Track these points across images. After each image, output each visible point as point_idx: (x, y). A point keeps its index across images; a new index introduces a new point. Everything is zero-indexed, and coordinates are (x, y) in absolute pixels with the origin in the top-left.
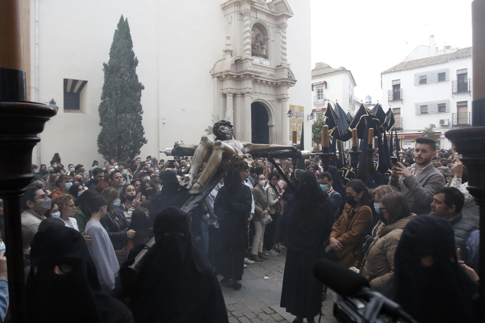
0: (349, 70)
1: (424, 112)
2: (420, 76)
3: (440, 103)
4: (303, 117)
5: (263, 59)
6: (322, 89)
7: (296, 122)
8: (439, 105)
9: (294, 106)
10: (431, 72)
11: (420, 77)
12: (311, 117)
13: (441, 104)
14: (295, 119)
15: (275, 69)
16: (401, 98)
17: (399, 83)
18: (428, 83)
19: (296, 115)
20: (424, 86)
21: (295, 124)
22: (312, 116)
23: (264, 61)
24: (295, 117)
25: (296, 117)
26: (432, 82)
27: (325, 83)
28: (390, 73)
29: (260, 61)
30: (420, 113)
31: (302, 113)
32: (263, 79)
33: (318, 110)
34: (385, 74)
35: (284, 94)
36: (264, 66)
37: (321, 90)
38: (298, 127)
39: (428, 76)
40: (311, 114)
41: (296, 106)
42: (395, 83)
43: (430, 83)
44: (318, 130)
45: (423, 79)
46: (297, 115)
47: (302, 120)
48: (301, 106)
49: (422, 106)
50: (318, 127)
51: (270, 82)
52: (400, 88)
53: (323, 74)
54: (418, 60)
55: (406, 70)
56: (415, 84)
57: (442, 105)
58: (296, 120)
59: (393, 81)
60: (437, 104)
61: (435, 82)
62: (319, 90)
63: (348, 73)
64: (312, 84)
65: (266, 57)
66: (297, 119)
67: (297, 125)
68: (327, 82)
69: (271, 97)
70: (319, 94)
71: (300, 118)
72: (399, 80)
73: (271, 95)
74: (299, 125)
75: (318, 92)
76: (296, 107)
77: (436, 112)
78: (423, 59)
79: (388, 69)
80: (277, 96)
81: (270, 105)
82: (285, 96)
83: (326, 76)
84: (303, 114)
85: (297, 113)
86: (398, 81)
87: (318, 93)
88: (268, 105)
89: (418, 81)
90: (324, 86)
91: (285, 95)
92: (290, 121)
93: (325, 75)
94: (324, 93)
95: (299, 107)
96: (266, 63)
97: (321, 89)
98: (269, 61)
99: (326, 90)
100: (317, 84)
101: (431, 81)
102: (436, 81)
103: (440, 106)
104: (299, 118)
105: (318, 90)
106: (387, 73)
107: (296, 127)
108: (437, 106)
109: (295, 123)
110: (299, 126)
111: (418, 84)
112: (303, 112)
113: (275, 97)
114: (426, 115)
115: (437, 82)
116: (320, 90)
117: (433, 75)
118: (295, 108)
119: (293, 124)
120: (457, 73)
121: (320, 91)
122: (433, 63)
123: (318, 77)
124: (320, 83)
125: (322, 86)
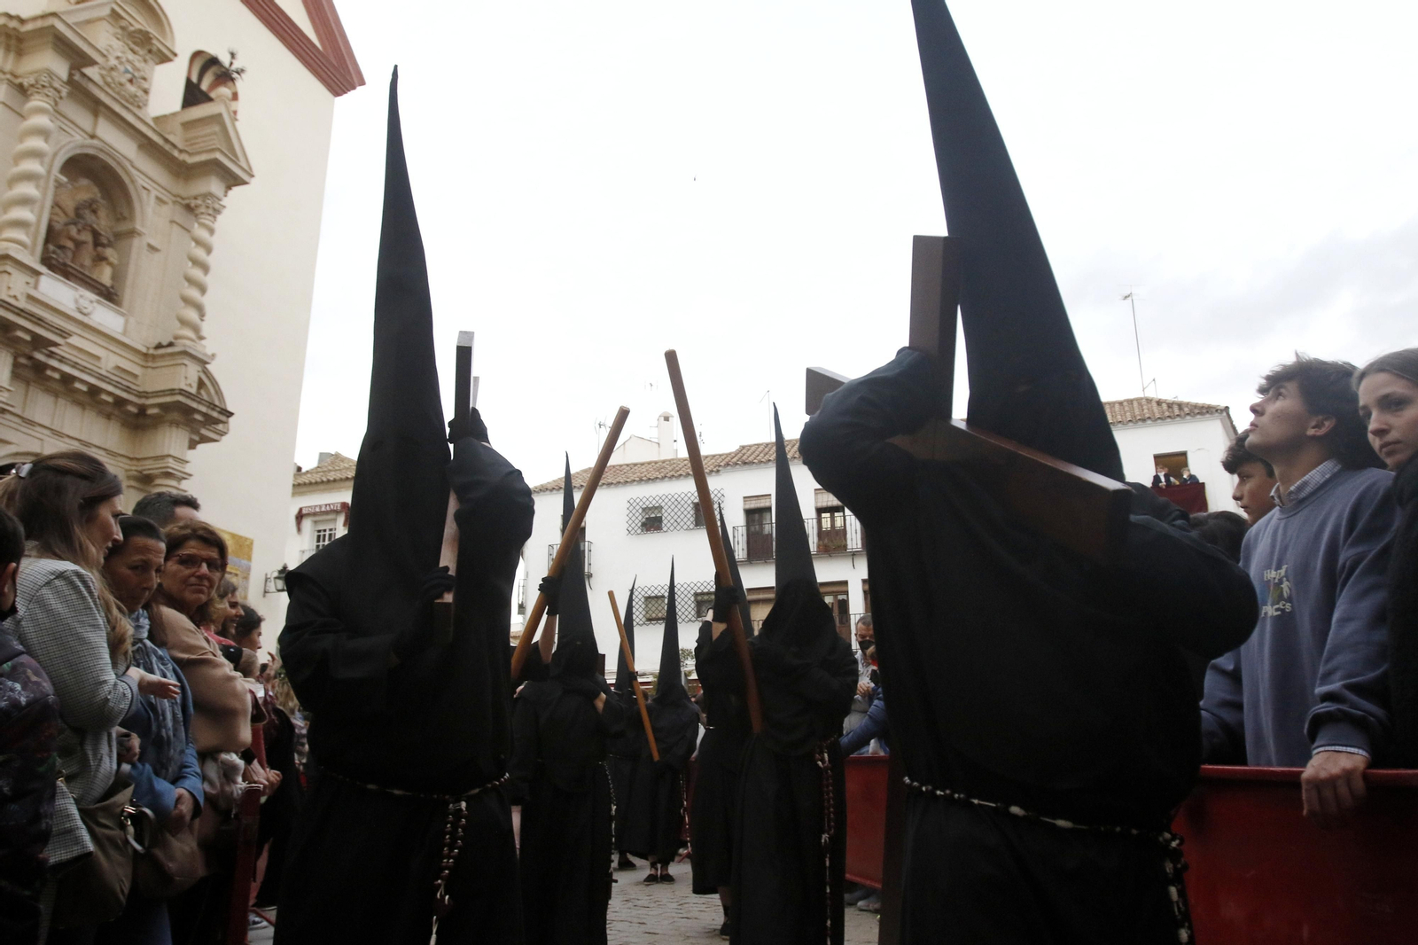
1: (654, 615)
2: (644, 506)
3: (699, 591)
5: (93, 297)
6: (331, 530)
8: (696, 595)
10: (676, 496)
11: (644, 510)
13: (702, 594)
15: (146, 355)
16: (586, 570)
18: (665, 529)
20: (653, 539)
23: (95, 304)
26: (678, 527)
28: (554, 492)
29: (76, 301)
30: (644, 619)
31: (244, 562)
32: (76, 373)
34: (542, 493)
35: (169, 456)
36: (91, 323)
37: (327, 533)
39: (666, 507)
40: (280, 571)
43: (672, 528)
45: (653, 515)
49: (649, 597)
51: (110, 394)
52: (585, 541)
54: (635, 465)
55: (605, 486)
56: (630, 529)
57: (706, 597)
60: (692, 592)
61: (685, 527)
62: (322, 533)
64: (301, 509)
65: (110, 295)
73: (105, 450)
75: (319, 536)
77: (690, 616)
78: (649, 463)
79: (550, 480)
80: (135, 462)
82: (170, 465)
84: (248, 569)
87: (318, 541)
89: (637, 521)
90: (341, 521)
91: (170, 460)
95: (233, 536)
96: (104, 317)
97: (327, 527)
98: (122, 314)
100: (318, 510)
101: (675, 524)
102: (689, 523)
103: (699, 598)
105: (319, 531)
106: (548, 492)
108: (693, 599)
111: (639, 531)
112: (249, 559)
113: (127, 467)
115: (691, 527)
116: (325, 531)
117: (679, 506)
120: (745, 504)
121: (324, 535)
122: (680, 472)
123: (322, 487)
124: (328, 508)
125: (335, 520)
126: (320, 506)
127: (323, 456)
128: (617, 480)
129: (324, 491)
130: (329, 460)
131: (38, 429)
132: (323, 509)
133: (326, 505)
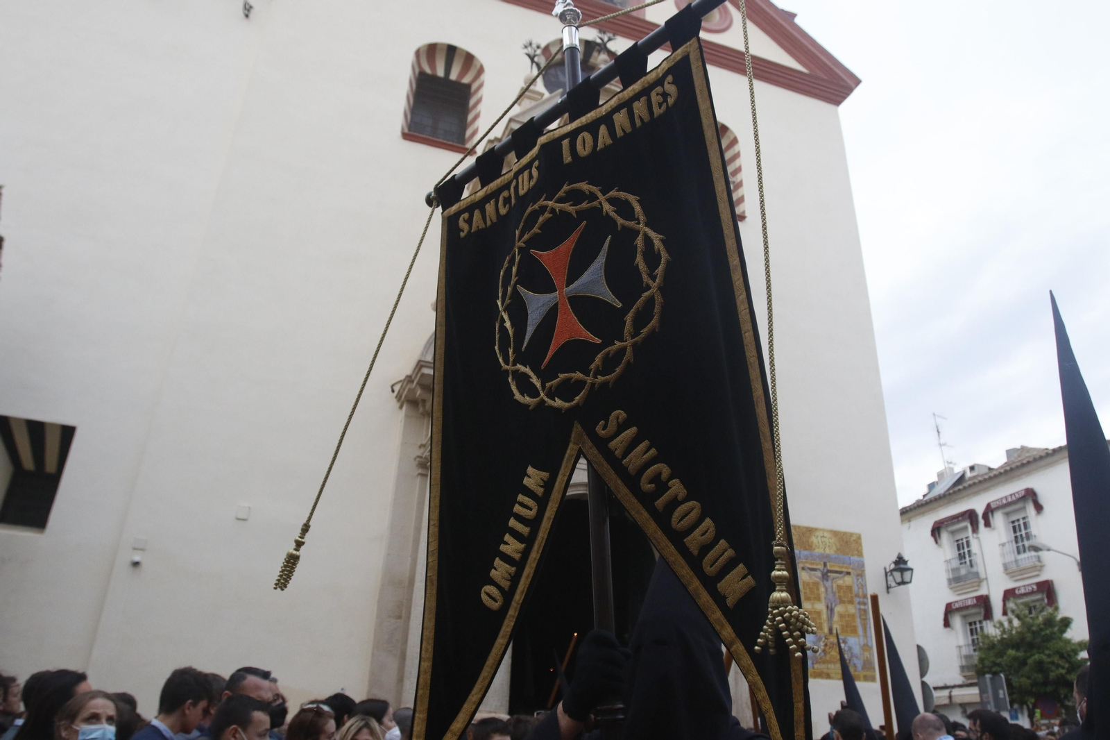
4: (861, 575)
6: (1024, 518)
7: (823, 596)
9: (811, 531)
12: (897, 575)
14: (816, 584)
19: (821, 567)
22: (902, 571)
24: (819, 574)
25: (825, 576)
27: (1031, 495)
31: (855, 558)
33: (1022, 591)
37: (1021, 522)
38: (836, 618)
40: (896, 563)
41: (816, 529)
46: (829, 568)
47: (855, 588)
48: (845, 533)
53: (1018, 467)
58: (822, 589)
62: (1016, 524)
64: (989, 505)
66: (828, 584)
67: (830, 610)
68: (1037, 490)
70: (1018, 534)
71: (848, 580)
74: (839, 609)
75: (1014, 527)
76: (820, 534)
83: (1029, 473)
84: (862, 565)
85: (825, 559)
87: (1015, 532)
90: (1031, 509)
93: (1025, 469)
94: (1034, 530)
95: (835, 533)
97: (1020, 517)
99: (1039, 517)
100: (1004, 502)
104: (840, 582)
105: (1013, 522)
107: (824, 616)
109: (818, 599)
110: (841, 616)
112: (860, 554)
116: (1018, 520)
118: (814, 540)
121: (1019, 525)
123: (1002, 478)
124: (1014, 498)
125: (1024, 508)
126: (1006, 498)
127: (1009, 453)
129: (1005, 481)
130: (1016, 455)
132: (1009, 500)
133: (1011, 495)
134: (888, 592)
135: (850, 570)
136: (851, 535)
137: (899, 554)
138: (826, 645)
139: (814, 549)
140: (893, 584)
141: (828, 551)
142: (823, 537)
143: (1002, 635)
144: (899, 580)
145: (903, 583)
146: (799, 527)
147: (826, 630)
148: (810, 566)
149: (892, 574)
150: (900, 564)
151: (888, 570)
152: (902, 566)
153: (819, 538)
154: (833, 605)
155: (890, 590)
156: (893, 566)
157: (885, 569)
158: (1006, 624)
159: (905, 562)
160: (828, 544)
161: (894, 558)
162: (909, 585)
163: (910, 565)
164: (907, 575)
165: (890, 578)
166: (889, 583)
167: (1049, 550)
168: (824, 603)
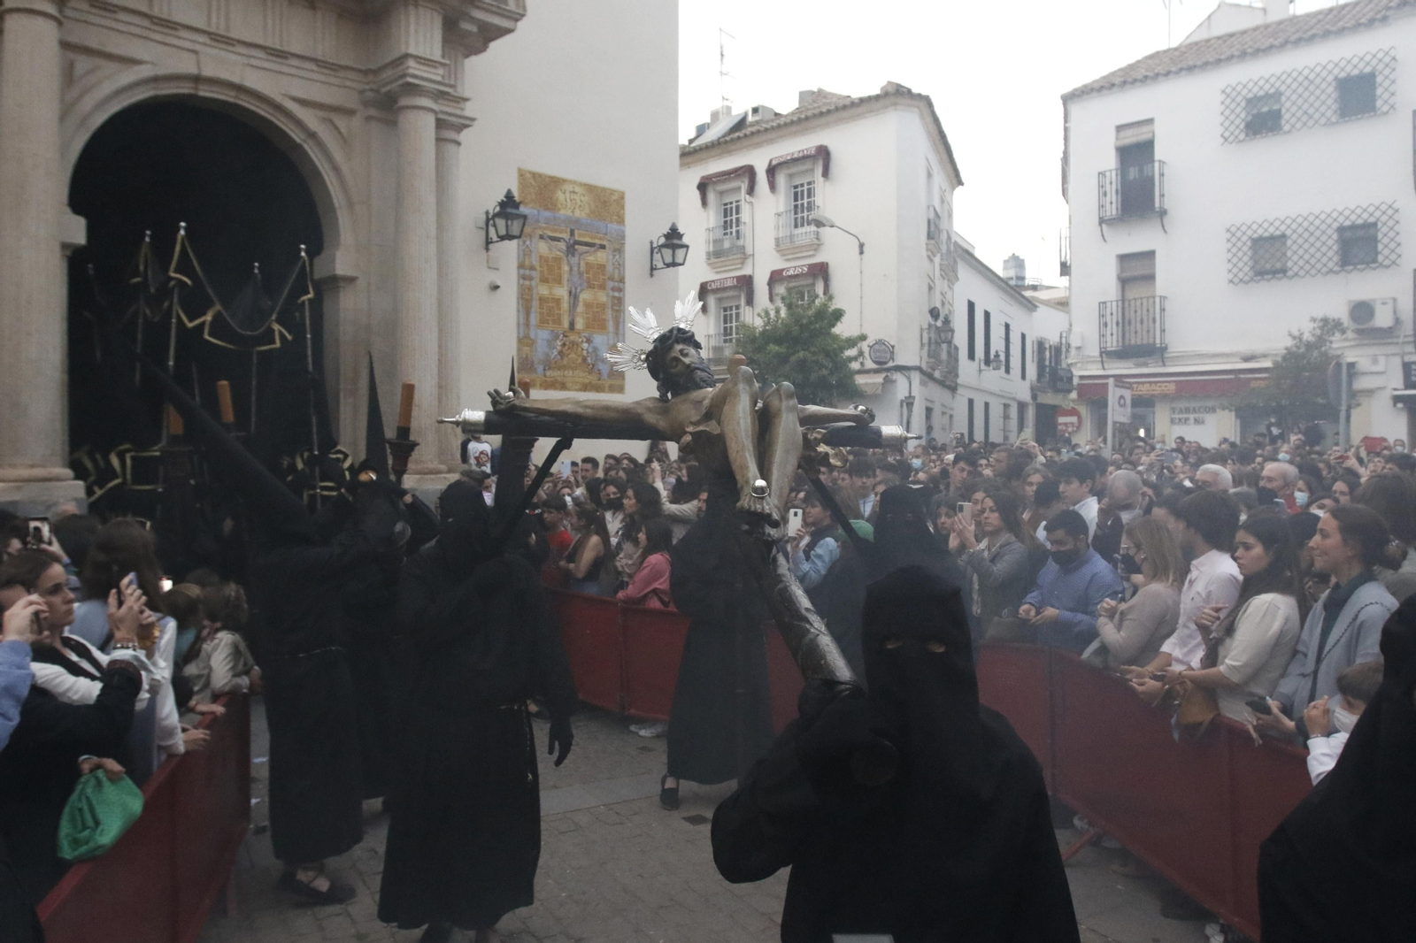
0: (924, 93)
1: (1268, 266)
2: (1250, 95)
3: (1348, 223)
4: (619, 250)
6: (809, 184)
7: (566, 277)
8: (1341, 230)
9: (556, 182)
10: (1306, 72)
11: (1249, 101)
12: (667, 253)
13: (1353, 227)
14: (558, 260)
16: (1157, 205)
17: (1149, 136)
18: (1286, 128)
19: (566, 236)
20: (1267, 150)
21: (562, 292)
22: (674, 247)
24: (562, 246)
25: (571, 249)
26: (1311, 123)
27: (823, 154)
28: (1104, 92)
30: (1251, 274)
31: (613, 227)
33: (791, 272)
34: (1084, 98)
35: (407, 56)
37: (805, 188)
38: (580, 308)
39: (1288, 93)
40: (667, 236)
41: (564, 181)
42: (1130, 138)
43: (1299, 125)
44: (778, 355)
45: (1265, 109)
46: (577, 238)
47: (610, 268)
48: (604, 189)
49: (1261, 239)
50: (779, 341)
52: (1153, 161)
53: (814, 116)
54: (1231, 35)
55: (1183, 73)
56: (1227, 134)
57: (1360, 233)
58: (566, 268)
59: (1119, 128)
60: (1335, 225)
61: (1323, 121)
62: (799, 189)
63: (919, 108)
64: (771, 161)
66: (574, 260)
67: (574, 296)
68: (832, 149)
69: (323, 78)
70: (800, 202)
71: (601, 257)
72: (1150, 121)
74: (585, 296)
75: (796, 194)
76: (568, 187)
77: (1330, 265)
78: (1255, 29)
80: (371, 77)
81: (312, 135)
82: (411, 71)
83: (827, 125)
84: (622, 237)
85: (574, 225)
86: (1145, 129)
87: (796, 200)
88: (296, 136)
89: (1238, 121)
90: (819, 170)
91: (411, 63)
92: (521, 266)
93: (823, 120)
94: (818, 199)
95: (590, 188)
97: (805, 181)
99: (827, 184)
101: (1305, 118)
102: (1329, 113)
103: (1348, 234)
104: (591, 258)
105: (796, 187)
106: (1094, 94)
107: (565, 305)
108: (1335, 236)
109: (559, 281)
110: (588, 305)
111: (1242, 136)
112: (621, 221)
113: (361, 87)
114: (1280, 279)
115: (1334, 119)
116: (802, 185)
117: (1312, 88)
118: (560, 196)
119: (543, 290)
121: (802, 192)
122: (1314, 31)
123: (794, 128)
124: (801, 154)
125: (812, 170)
126: (792, 154)
127: (803, 95)
128: (1204, 60)
129: (795, 134)
130: (810, 99)
131: (122, 16)
132: (796, 156)
133: (799, 152)
134: (652, 275)
135: (604, 243)
136: (612, 192)
137: (674, 224)
138: (564, 345)
139: (559, 210)
140: (660, 265)
141: (578, 213)
142: (574, 192)
143: (765, 326)
144: (669, 259)
145: (674, 264)
146: (540, 175)
147: (566, 325)
148: (551, 234)
149: (660, 251)
150: (673, 238)
151: (655, 245)
152: (676, 241)
153: (568, 194)
154: (578, 291)
155: (655, 272)
156: (662, 240)
157: (651, 243)
158: (772, 314)
159: (680, 236)
160: (578, 201)
161: (666, 230)
162: (680, 267)
163: (685, 240)
164: (680, 253)
165: (657, 257)
166: (654, 263)
167: (832, 226)
168: (566, 288)
